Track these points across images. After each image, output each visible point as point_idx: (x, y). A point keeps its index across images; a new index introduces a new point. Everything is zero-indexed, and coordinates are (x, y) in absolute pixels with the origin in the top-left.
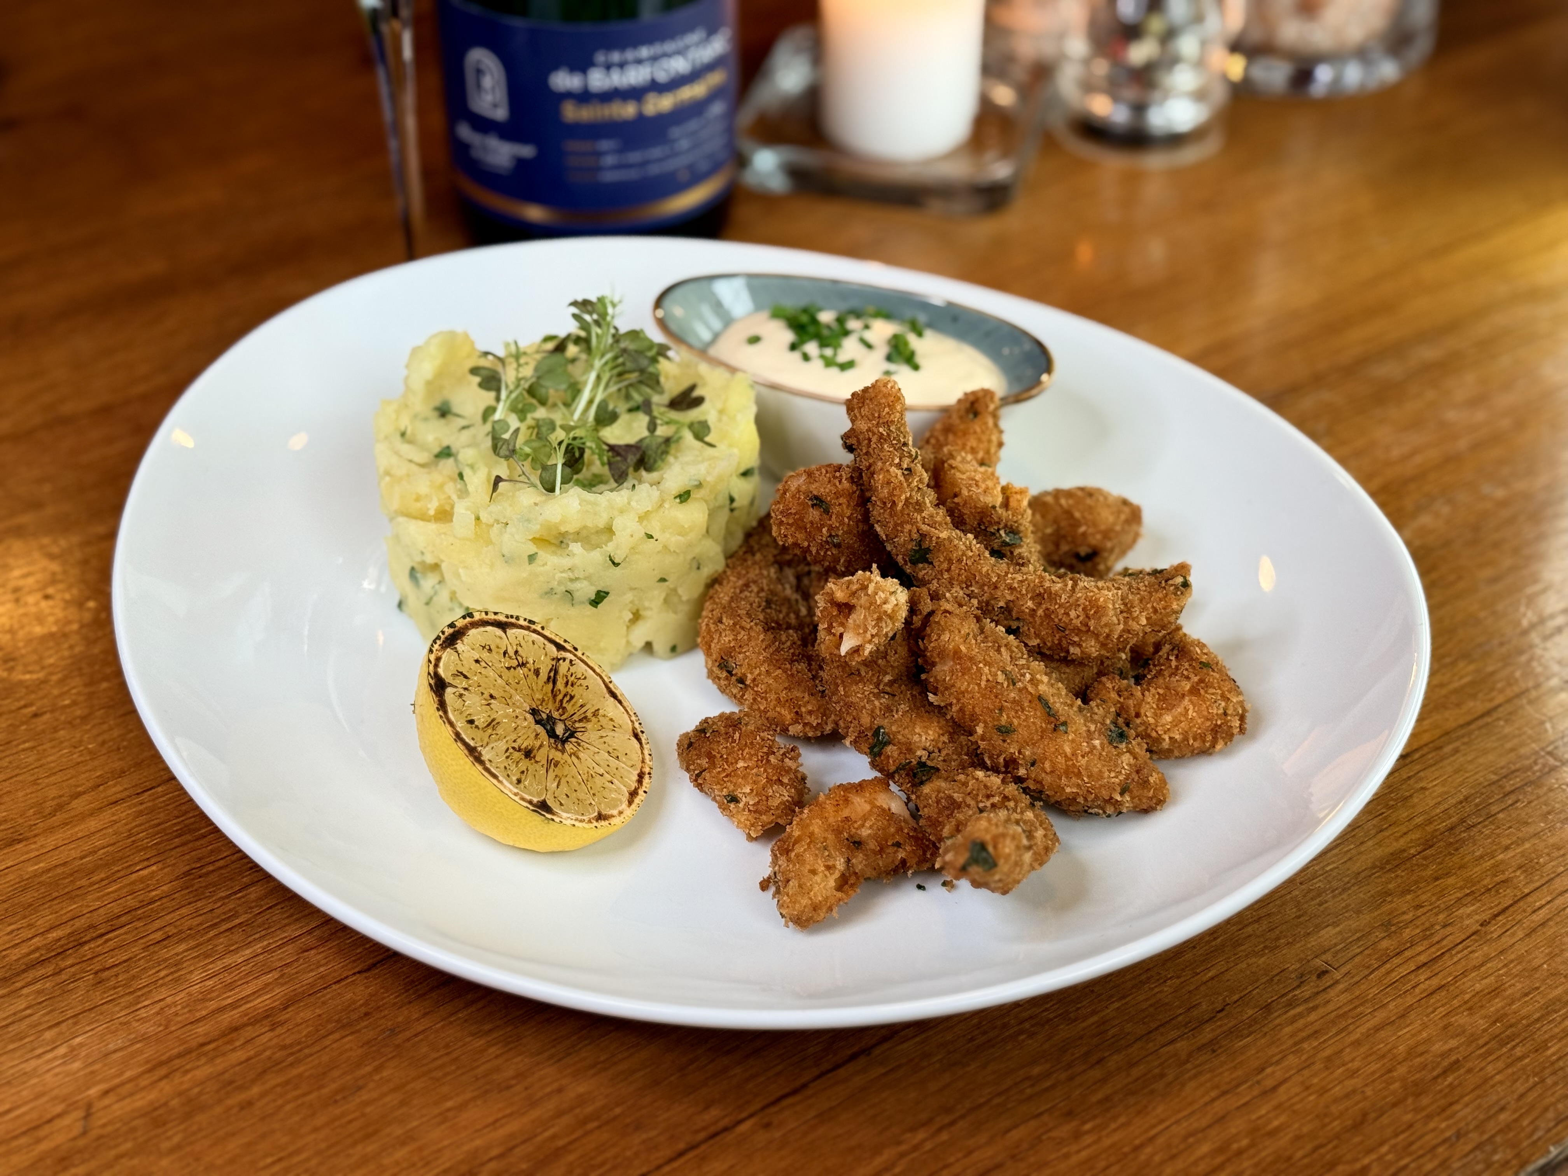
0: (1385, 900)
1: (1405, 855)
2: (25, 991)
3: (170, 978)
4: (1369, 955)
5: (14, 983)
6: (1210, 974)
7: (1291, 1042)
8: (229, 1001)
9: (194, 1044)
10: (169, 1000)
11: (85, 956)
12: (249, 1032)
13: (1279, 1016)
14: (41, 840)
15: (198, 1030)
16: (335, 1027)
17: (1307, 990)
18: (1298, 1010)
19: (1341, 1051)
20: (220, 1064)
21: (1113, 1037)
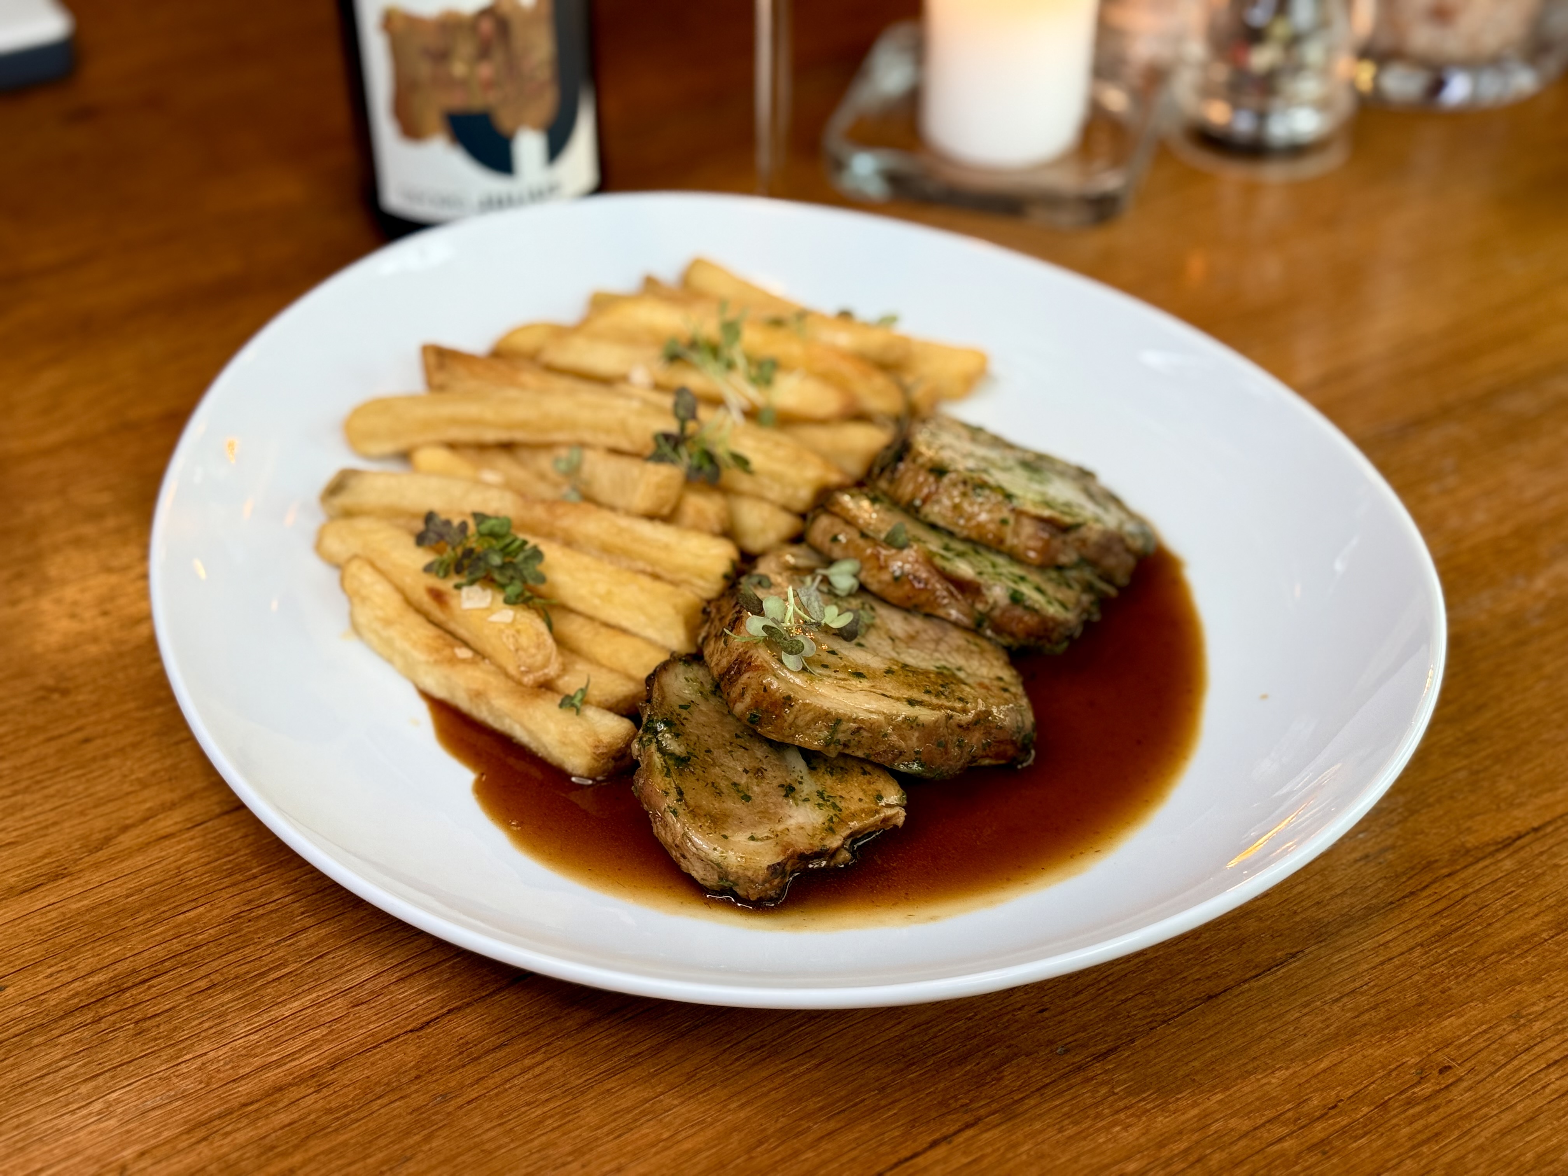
0: (1514, 990)
1: (1536, 939)
2: (62, 1039)
3: (213, 1030)
4: (1496, 1050)
5: (51, 1030)
6: (1323, 1066)
7: (1409, 1145)
8: (275, 1058)
9: (235, 1103)
10: (212, 1055)
11: (125, 1003)
12: (294, 1093)
13: (1395, 1116)
14: (87, 876)
15: (240, 1089)
16: (384, 1090)
17: (1427, 1088)
18: (1418, 1109)
19: (1463, 1157)
20: (263, 1127)
21: (1216, 1132)
